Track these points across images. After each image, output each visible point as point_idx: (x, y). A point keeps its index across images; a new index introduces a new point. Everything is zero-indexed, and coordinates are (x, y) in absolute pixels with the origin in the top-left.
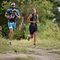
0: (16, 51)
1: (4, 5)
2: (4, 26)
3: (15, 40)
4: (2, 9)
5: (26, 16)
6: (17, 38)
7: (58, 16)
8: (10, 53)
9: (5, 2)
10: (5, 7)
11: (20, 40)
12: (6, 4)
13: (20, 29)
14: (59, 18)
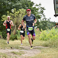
0: (11, 48)
1: (3, 17)
2: (3, 32)
3: (11, 41)
4: (2, 20)
5: (18, 25)
6: (12, 39)
7: (39, 25)
8: (8, 49)
9: (4, 16)
10: (4, 19)
11: (14, 40)
12: (5, 17)
13: (14, 33)
14: (39, 26)
